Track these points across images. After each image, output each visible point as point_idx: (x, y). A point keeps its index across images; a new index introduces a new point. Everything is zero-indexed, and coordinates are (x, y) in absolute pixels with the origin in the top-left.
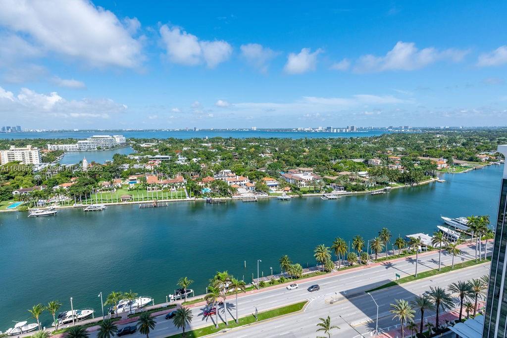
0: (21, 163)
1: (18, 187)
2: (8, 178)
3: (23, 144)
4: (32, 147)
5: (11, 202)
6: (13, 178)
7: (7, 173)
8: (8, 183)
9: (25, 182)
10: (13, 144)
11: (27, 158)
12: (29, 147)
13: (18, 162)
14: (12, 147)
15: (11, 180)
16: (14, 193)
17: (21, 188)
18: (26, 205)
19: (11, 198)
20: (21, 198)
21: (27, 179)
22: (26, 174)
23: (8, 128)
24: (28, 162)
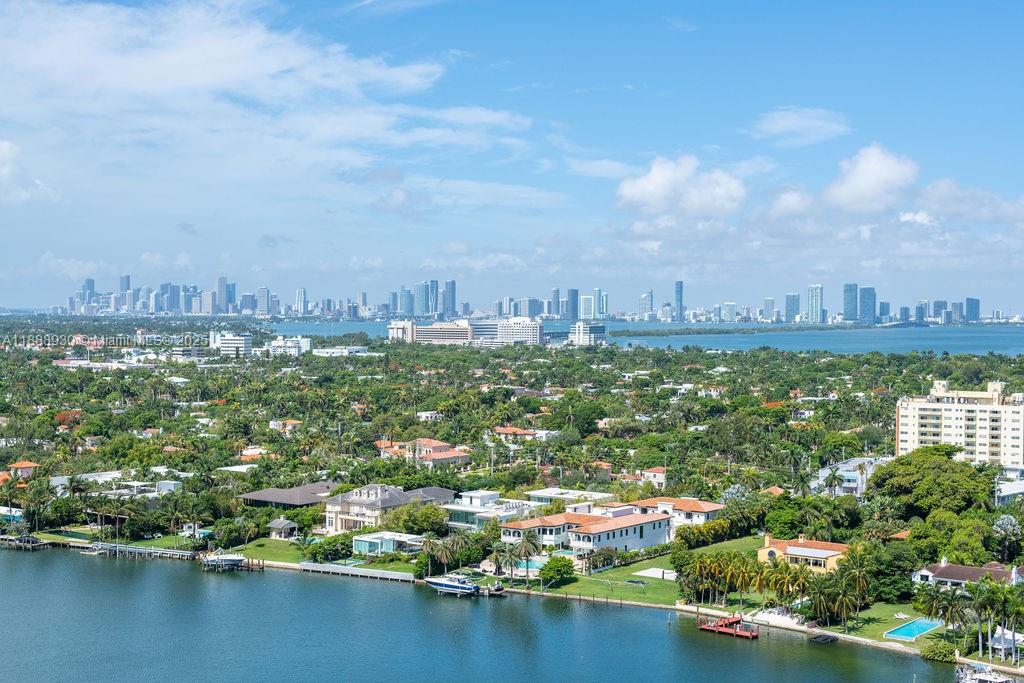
0: (959, 457)
1: (932, 556)
2: (911, 512)
3: (975, 379)
4: (1006, 392)
5: (902, 613)
6: (923, 514)
7: (908, 491)
8: (905, 534)
9: (959, 537)
10: (944, 374)
11: (983, 435)
12: (995, 388)
13: (950, 452)
14: (939, 388)
15: (916, 521)
16: (917, 579)
17: (943, 562)
18: (947, 637)
19: (906, 597)
20: (938, 604)
21: (968, 529)
22: (969, 502)
23: (940, 306)
24: (982, 456)
